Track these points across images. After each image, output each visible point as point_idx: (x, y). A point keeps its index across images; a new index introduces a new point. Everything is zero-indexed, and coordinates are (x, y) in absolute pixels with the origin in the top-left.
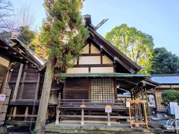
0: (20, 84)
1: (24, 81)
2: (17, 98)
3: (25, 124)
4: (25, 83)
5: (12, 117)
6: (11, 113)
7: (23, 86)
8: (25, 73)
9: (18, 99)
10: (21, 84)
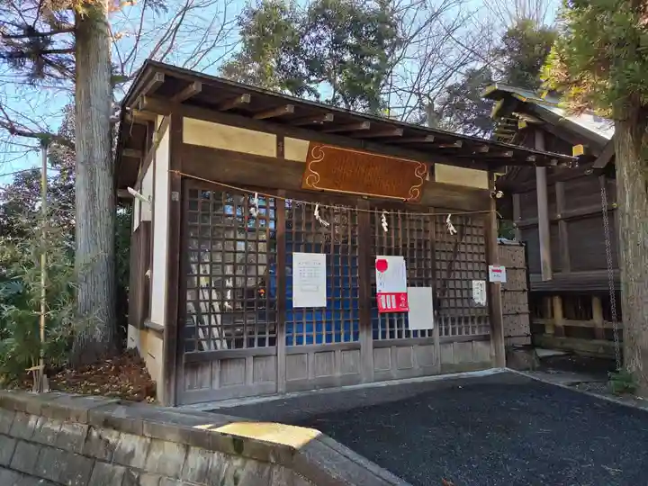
0: (553, 223)
1: (562, 212)
2: (554, 271)
3: (601, 350)
4: (570, 220)
5: (555, 327)
6: (549, 315)
7: (564, 229)
8: (559, 186)
9: (560, 271)
10: (557, 224)
